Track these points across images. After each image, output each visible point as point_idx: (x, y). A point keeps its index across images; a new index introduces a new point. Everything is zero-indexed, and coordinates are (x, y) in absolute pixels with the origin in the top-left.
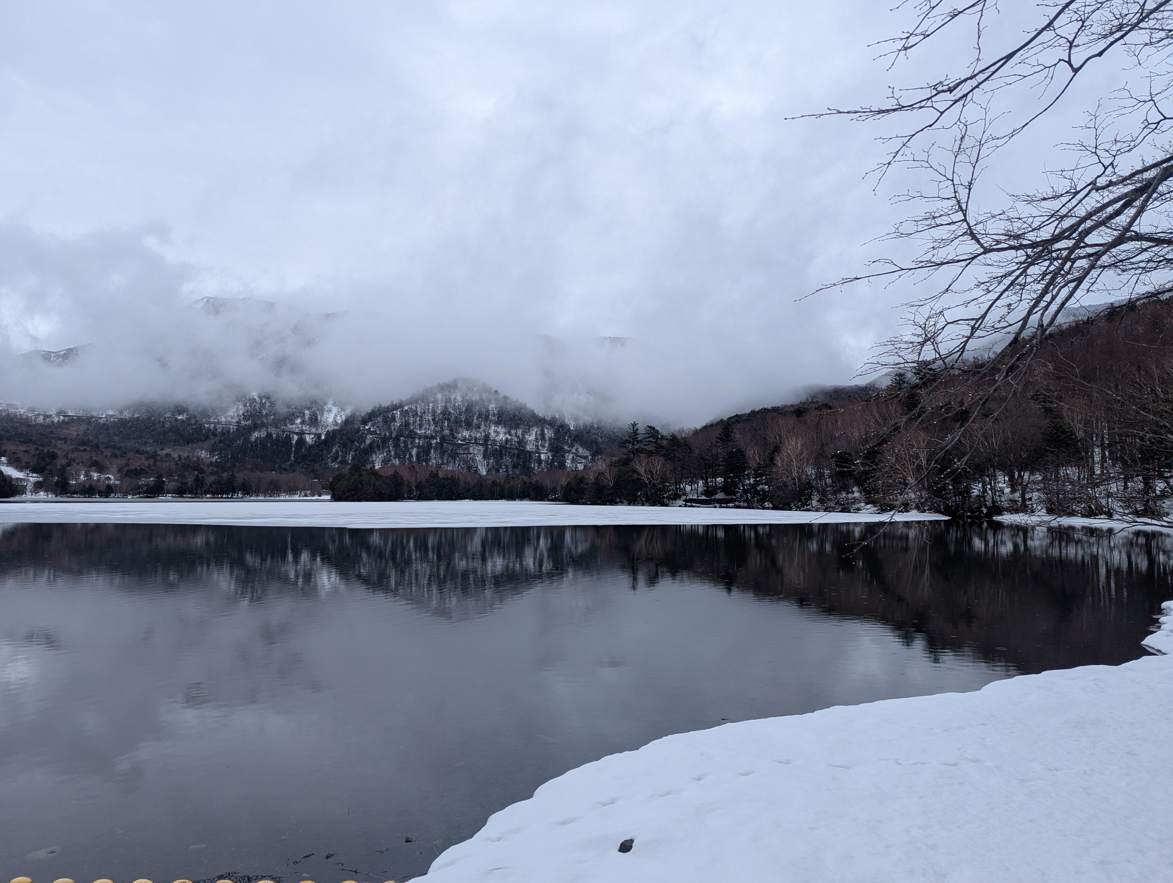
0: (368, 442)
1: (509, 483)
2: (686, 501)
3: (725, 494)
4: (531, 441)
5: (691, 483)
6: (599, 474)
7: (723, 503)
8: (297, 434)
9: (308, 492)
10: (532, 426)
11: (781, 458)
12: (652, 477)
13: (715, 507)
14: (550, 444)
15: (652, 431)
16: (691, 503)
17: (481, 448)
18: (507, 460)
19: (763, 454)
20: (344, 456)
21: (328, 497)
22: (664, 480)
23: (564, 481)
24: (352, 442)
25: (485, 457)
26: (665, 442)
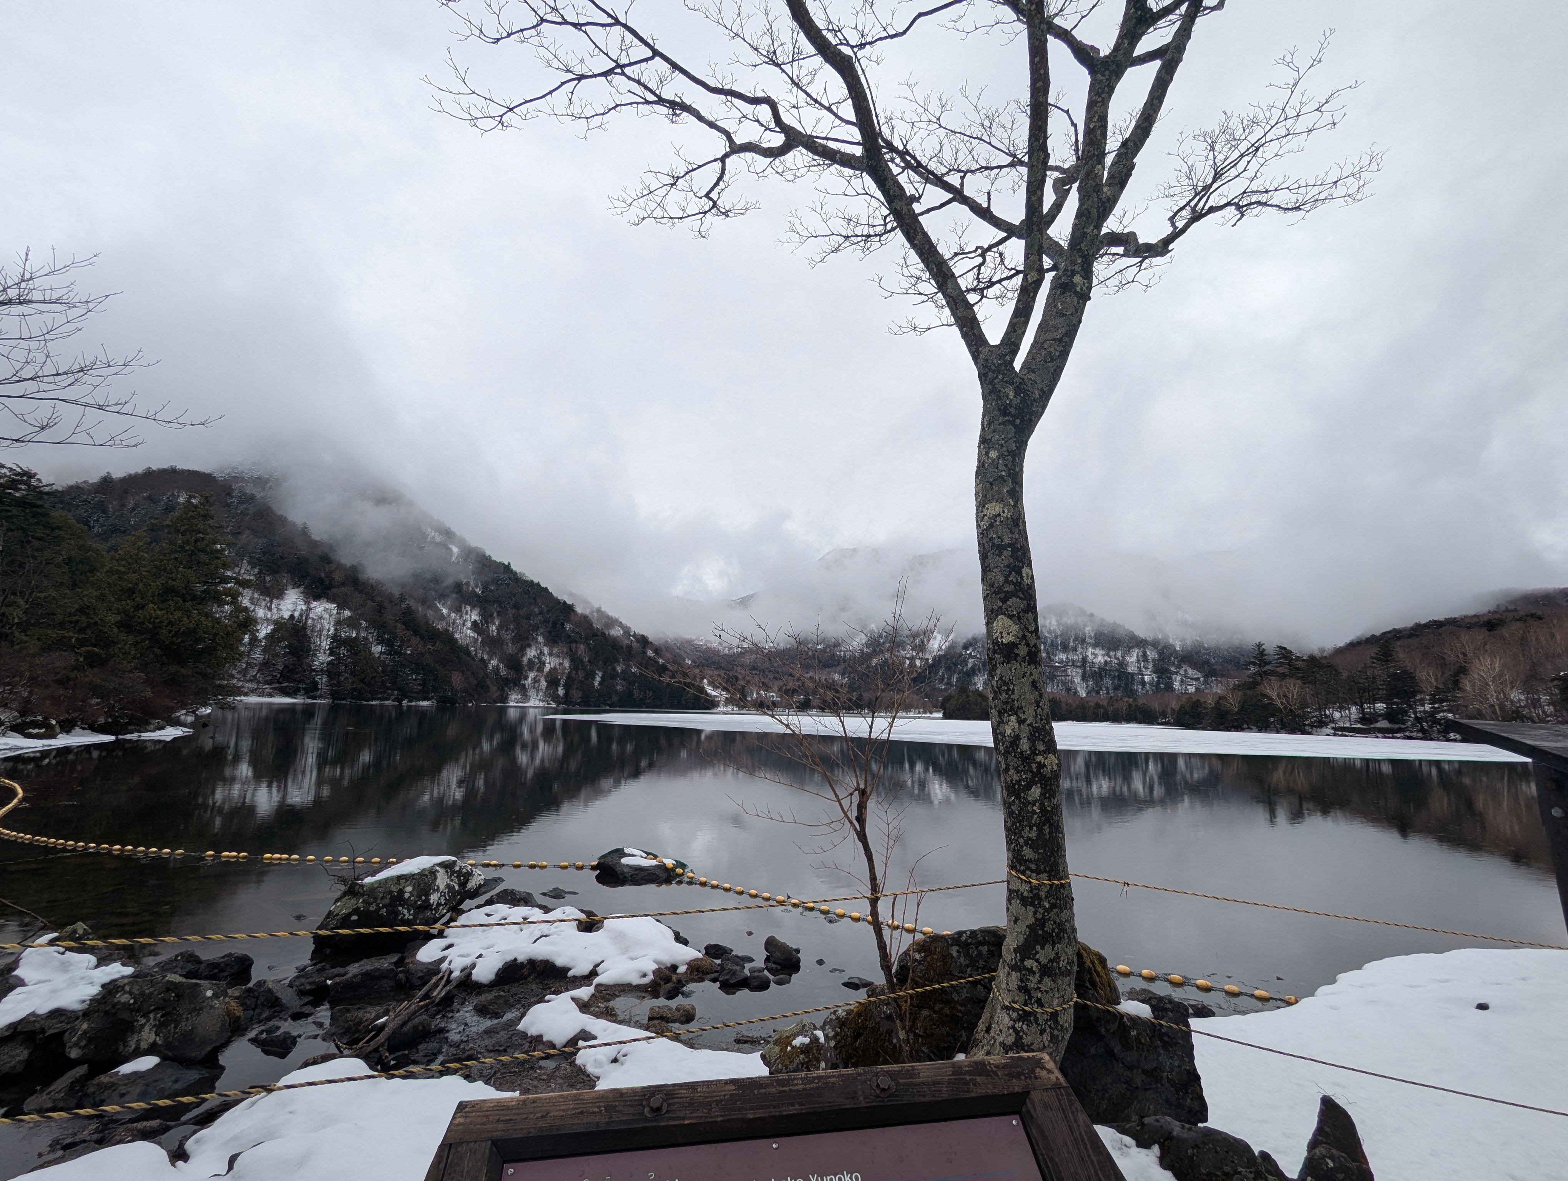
0: (970, 665)
1: (1112, 705)
2: (1334, 729)
3: (1390, 722)
4: (1132, 663)
5: (1341, 709)
6: (1220, 698)
7: (1387, 733)
8: (908, 659)
9: (921, 710)
10: (1133, 647)
11: (1470, 682)
12: (1288, 703)
13: (1377, 737)
14: (1154, 666)
15: (1284, 653)
16: (1341, 731)
17: (1080, 671)
18: (1108, 682)
19: (1442, 676)
20: (949, 679)
21: (941, 715)
22: (1304, 705)
23: (1175, 705)
24: (956, 665)
25: (1084, 678)
26: (1300, 664)
